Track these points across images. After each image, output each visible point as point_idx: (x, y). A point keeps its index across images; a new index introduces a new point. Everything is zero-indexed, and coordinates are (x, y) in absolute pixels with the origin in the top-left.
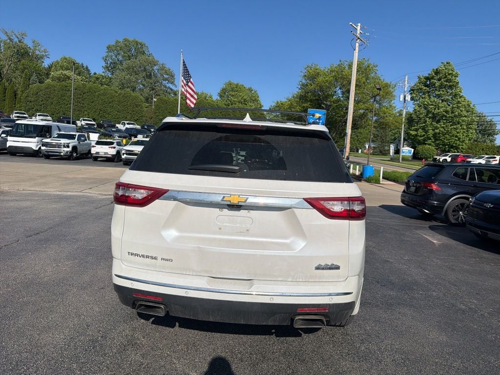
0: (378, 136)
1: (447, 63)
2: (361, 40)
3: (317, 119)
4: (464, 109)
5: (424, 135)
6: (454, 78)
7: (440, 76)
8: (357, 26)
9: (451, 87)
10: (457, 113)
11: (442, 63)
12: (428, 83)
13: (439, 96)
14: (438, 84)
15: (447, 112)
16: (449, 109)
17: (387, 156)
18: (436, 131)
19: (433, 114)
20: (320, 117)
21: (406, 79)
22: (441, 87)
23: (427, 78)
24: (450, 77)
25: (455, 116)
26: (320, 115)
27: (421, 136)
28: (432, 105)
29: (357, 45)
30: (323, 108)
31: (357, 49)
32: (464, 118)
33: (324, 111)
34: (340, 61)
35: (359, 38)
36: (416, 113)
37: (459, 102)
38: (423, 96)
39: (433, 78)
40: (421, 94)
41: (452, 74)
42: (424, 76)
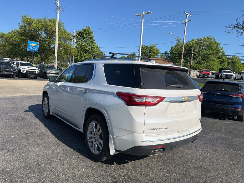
0: (60, 57)
1: (88, 27)
2: (60, 10)
3: (34, 47)
4: (96, 48)
5: (81, 59)
6: (91, 34)
7: (86, 32)
8: (58, 1)
9: (90, 38)
10: (93, 50)
11: (86, 27)
12: (81, 34)
13: (86, 42)
14: (85, 36)
15: (89, 49)
16: (90, 48)
17: (64, 68)
18: (85, 57)
19: (84, 49)
20: (35, 46)
21: (74, 32)
22: (87, 37)
23: (80, 32)
24: (90, 33)
25: (93, 51)
26: (36, 45)
27: (79, 59)
28: (83, 45)
29: (58, 11)
30: (37, 41)
31: (58, 13)
32: (96, 53)
33: (38, 43)
34: (45, 17)
35: (59, 8)
36: (77, 48)
37: (94, 45)
38: (79, 40)
39: (83, 33)
40: (78, 39)
41: (91, 32)
42: (79, 31)
